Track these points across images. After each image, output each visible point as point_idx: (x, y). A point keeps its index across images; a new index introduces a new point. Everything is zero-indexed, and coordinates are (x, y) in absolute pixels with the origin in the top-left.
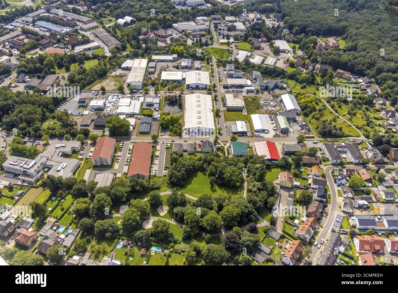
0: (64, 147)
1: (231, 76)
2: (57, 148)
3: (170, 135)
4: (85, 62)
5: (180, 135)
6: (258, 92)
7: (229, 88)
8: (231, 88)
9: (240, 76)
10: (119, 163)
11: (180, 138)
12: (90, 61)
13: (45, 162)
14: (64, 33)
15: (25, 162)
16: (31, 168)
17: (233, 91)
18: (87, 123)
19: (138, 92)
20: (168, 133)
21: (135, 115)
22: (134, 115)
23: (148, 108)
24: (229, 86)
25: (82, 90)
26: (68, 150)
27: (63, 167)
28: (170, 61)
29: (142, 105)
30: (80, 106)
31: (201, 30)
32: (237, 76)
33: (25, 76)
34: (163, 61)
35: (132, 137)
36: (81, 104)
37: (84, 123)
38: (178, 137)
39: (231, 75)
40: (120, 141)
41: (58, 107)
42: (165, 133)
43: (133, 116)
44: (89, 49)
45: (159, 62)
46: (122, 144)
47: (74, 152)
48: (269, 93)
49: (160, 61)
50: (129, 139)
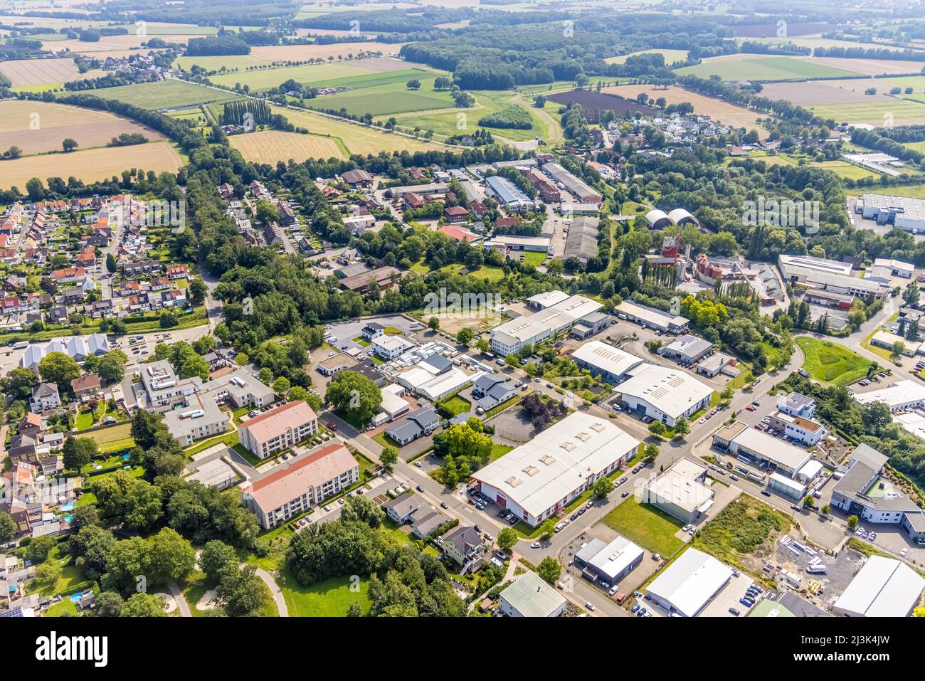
0: (241, 386)
1: (777, 430)
2: (232, 382)
3: (433, 475)
4: (483, 267)
5: (451, 486)
6: (808, 507)
7: (730, 453)
8: (735, 456)
9: (807, 439)
10: (276, 465)
11: (444, 492)
12: (494, 270)
13: (186, 393)
14: (513, 208)
15: (165, 376)
16: (158, 389)
17: (730, 466)
18: (327, 369)
19: (495, 360)
20: (436, 468)
21: (425, 398)
22: (421, 396)
23: (470, 398)
24: (734, 449)
25: (405, 312)
26: (238, 395)
27: (194, 416)
28: (655, 330)
29: (465, 387)
30: (362, 338)
31: (851, 292)
32: (799, 436)
33: (356, 256)
34: (639, 322)
35: (366, 436)
36: (366, 334)
37: (323, 367)
38: (443, 487)
39: (779, 427)
40: (332, 429)
41: (330, 323)
42: (431, 464)
43: (417, 398)
44: (522, 248)
45: (628, 320)
46: (325, 436)
47: (251, 406)
48: (851, 529)
49: (633, 321)
50: (353, 435)
